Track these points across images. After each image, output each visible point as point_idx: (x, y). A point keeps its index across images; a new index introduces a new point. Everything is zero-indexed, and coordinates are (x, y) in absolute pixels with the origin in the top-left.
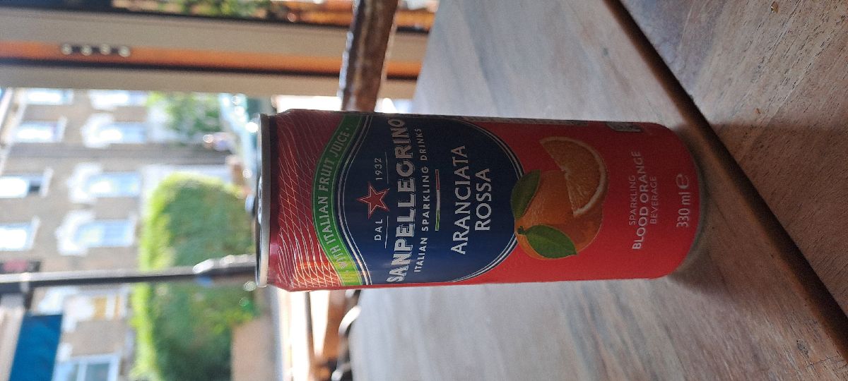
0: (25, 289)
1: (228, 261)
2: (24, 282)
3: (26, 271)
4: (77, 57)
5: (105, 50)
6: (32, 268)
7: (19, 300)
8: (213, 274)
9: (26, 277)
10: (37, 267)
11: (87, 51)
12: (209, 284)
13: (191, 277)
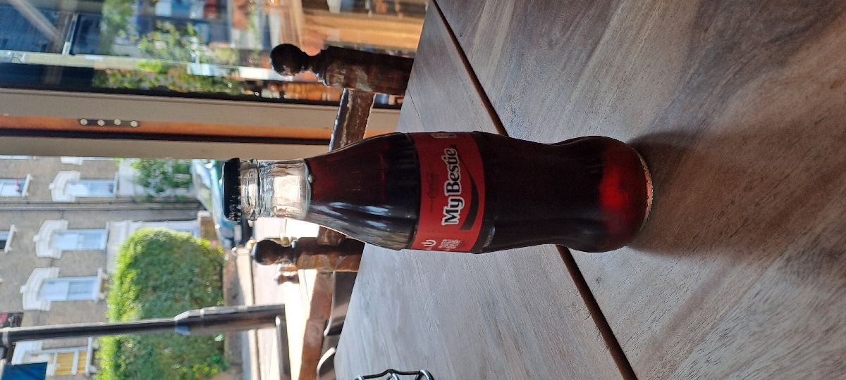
0: (5, 340)
1: (202, 312)
3: (6, 325)
4: (94, 128)
5: (117, 122)
6: (12, 320)
8: (189, 324)
9: (5, 331)
10: (18, 320)
11: (101, 123)
12: (186, 333)
13: (171, 325)
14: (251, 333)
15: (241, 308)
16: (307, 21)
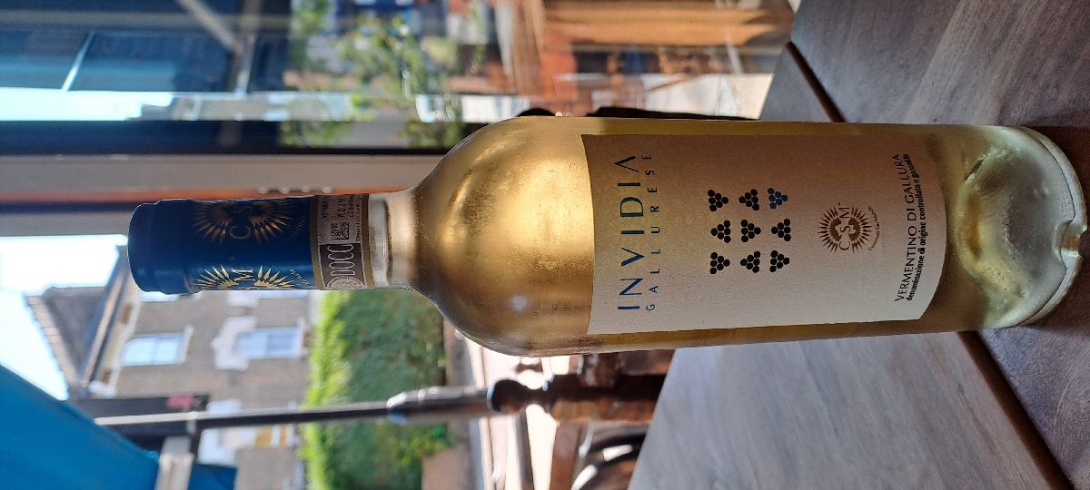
0: (191, 429)
1: (421, 395)
2: (190, 421)
3: (192, 409)
5: (305, 189)
6: (198, 402)
7: (184, 443)
8: (405, 410)
9: (193, 416)
10: (203, 402)
12: (401, 421)
13: (383, 412)
14: (483, 422)
15: (470, 390)
16: (549, 19)
